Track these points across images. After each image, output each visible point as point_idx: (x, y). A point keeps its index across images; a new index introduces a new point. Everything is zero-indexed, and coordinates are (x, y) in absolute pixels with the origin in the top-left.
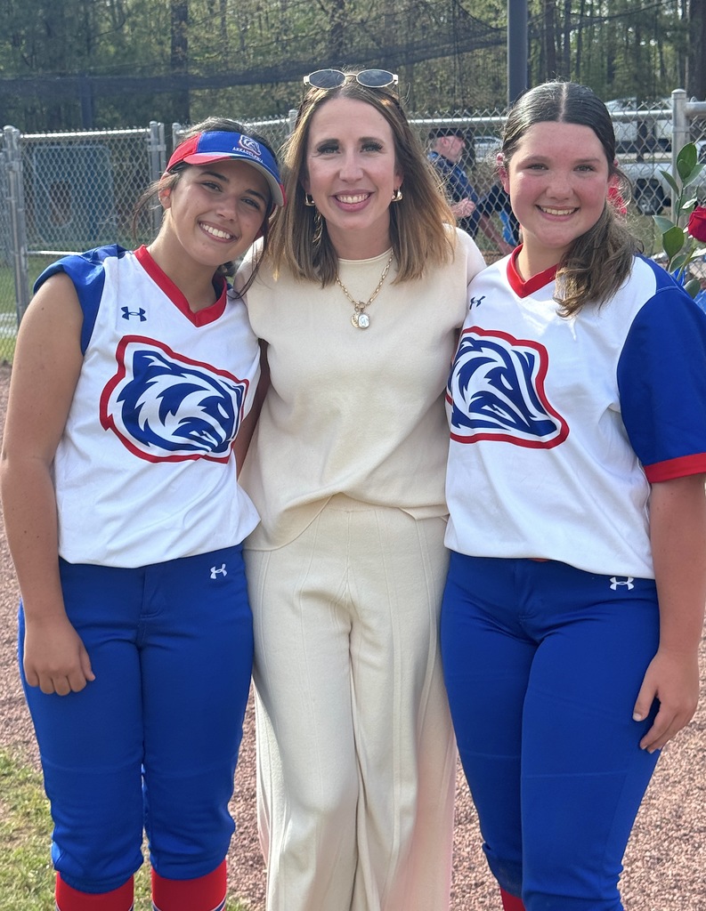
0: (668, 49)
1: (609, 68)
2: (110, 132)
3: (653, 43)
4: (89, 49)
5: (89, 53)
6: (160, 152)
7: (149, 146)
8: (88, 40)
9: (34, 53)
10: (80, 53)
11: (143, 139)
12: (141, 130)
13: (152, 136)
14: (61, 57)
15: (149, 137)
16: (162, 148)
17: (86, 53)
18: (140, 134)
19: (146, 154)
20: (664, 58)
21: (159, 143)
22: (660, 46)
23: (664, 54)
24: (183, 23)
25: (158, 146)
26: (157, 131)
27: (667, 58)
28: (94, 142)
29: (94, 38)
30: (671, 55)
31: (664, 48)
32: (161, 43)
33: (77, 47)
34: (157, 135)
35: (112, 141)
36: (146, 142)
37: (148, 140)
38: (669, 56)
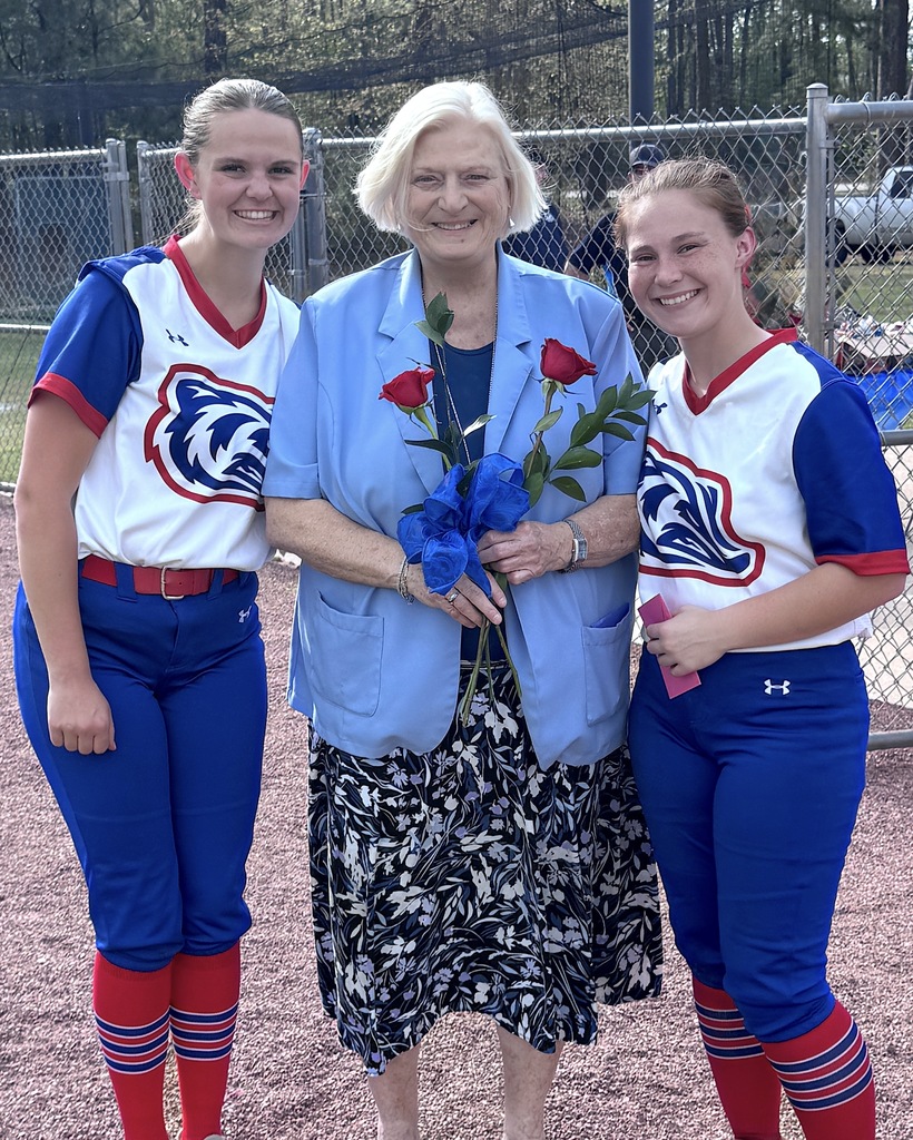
0: (858, 47)
1: (783, 72)
2: (53, 154)
3: (839, 39)
4: (95, 47)
5: (95, 51)
6: (120, 182)
7: (105, 174)
8: (95, 34)
9: (23, 52)
10: (83, 52)
11: (98, 163)
12: (95, 151)
13: (110, 159)
14: (59, 58)
15: (106, 161)
16: (123, 176)
17: (92, 51)
18: (92, 156)
19: (102, 185)
20: (854, 60)
21: (119, 170)
22: (848, 43)
23: (854, 55)
24: (218, 11)
25: (118, 174)
26: (115, 151)
27: (857, 59)
28: (32, 168)
29: (102, 31)
30: (862, 55)
31: (854, 45)
32: (192, 38)
33: (78, 43)
34: (116, 158)
35: (57, 166)
36: (101, 169)
37: (104, 165)
38: (860, 56)
